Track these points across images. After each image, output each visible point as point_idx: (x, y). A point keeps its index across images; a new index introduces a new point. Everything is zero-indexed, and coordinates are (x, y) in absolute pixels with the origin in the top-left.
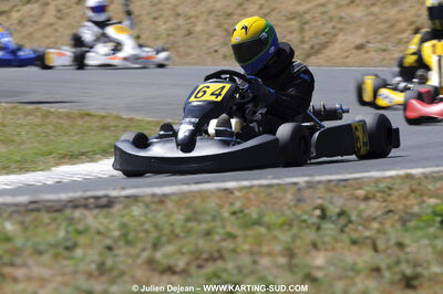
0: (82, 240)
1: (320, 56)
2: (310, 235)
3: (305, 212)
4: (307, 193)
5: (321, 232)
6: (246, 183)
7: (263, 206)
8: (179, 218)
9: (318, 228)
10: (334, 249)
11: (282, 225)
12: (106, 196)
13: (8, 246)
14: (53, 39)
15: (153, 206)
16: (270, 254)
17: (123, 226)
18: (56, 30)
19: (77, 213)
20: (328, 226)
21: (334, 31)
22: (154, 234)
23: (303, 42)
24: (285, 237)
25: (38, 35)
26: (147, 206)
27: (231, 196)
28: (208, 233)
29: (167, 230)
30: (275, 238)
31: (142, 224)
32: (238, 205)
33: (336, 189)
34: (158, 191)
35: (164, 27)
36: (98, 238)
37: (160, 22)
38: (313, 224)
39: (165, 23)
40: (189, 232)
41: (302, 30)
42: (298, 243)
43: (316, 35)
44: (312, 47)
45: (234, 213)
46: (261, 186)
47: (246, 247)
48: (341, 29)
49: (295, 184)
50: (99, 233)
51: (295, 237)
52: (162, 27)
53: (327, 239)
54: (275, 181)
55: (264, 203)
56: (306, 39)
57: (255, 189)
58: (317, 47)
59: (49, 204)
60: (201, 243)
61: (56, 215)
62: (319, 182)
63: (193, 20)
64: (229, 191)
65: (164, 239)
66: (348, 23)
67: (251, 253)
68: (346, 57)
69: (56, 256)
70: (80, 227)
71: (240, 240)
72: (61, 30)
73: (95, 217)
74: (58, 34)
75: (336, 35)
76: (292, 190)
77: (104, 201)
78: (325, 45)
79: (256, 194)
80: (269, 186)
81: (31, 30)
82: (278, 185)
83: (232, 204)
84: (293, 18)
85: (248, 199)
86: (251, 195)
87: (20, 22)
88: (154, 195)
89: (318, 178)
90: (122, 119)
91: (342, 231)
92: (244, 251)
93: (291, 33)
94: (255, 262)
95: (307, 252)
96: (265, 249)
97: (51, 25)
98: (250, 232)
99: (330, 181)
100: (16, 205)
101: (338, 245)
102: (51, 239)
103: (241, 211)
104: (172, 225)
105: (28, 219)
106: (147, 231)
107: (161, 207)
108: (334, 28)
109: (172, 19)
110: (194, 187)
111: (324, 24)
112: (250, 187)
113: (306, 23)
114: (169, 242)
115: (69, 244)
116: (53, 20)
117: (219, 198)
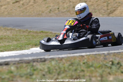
0: (35, 72)
1: (113, 14)
2: (108, 70)
3: (107, 63)
4: (107, 57)
5: (112, 69)
6: (88, 54)
7: (93, 61)
8: (66, 65)
9: (111, 68)
10: (116, 75)
11: (99, 67)
12: (44, 58)
13: (12, 75)
14: (33, 9)
15: (59, 61)
16: (95, 76)
17: (49, 68)
18: (34, 7)
19: (35, 64)
20: (114, 67)
21: (117, 6)
22: (58, 70)
23: (108, 10)
24: (100, 71)
25: (28, 8)
26: (57, 61)
27: (84, 58)
28: (76, 70)
29: (63, 69)
30: (97, 71)
31: (55, 67)
32: (85, 61)
33: (117, 55)
34: (60, 56)
35: (66, 5)
36: (41, 72)
37: (65, 4)
38: (109, 67)
39: (66, 4)
40: (70, 69)
41: (107, 6)
42: (104, 73)
43: (112, 8)
44: (111, 11)
45: (84, 63)
46: (93, 54)
47: (88, 74)
48: (119, 6)
49: (104, 54)
50: (41, 70)
51: (103, 71)
52: (65, 6)
53: (114, 71)
54: (97, 53)
55: (94, 60)
56: (109, 9)
57: (91, 55)
58: (112, 11)
59: (26, 61)
60: (73, 73)
61: (28, 64)
62: (111, 53)
63: (75, 3)
64: (83, 56)
65: (62, 72)
66: (121, 4)
67: (89, 76)
68: (121, 14)
69: (27, 78)
70: (35, 68)
71: (86, 72)
72: (35, 6)
73: (40, 65)
74: (34, 8)
75: (118, 8)
76: (103, 56)
77: (43, 60)
78: (114, 10)
79: (91, 57)
80: (96, 54)
81: (26, 7)
82: (98, 54)
83: (84, 60)
84: (105, 2)
85: (89, 59)
86: (90, 58)
87: (23, 4)
88: (59, 58)
89: (111, 52)
90: (53, 33)
91: (118, 69)
92: (87, 76)
93: (104, 7)
94: (90, 79)
95: (107, 76)
96: (94, 75)
97: (32, 5)
98: (89, 69)
99: (115, 53)
100: (15, 61)
101: (117, 74)
102: (25, 72)
103: (86, 63)
104: (64, 67)
105: (19, 66)
106: (56, 70)
107: (61, 62)
108: (117, 5)
109: (68, 3)
110: (72, 55)
111: (114, 4)
112: (89, 55)
113: (109, 4)
114: (63, 73)
115: (31, 74)
116: (33, 4)
117: (80, 58)
